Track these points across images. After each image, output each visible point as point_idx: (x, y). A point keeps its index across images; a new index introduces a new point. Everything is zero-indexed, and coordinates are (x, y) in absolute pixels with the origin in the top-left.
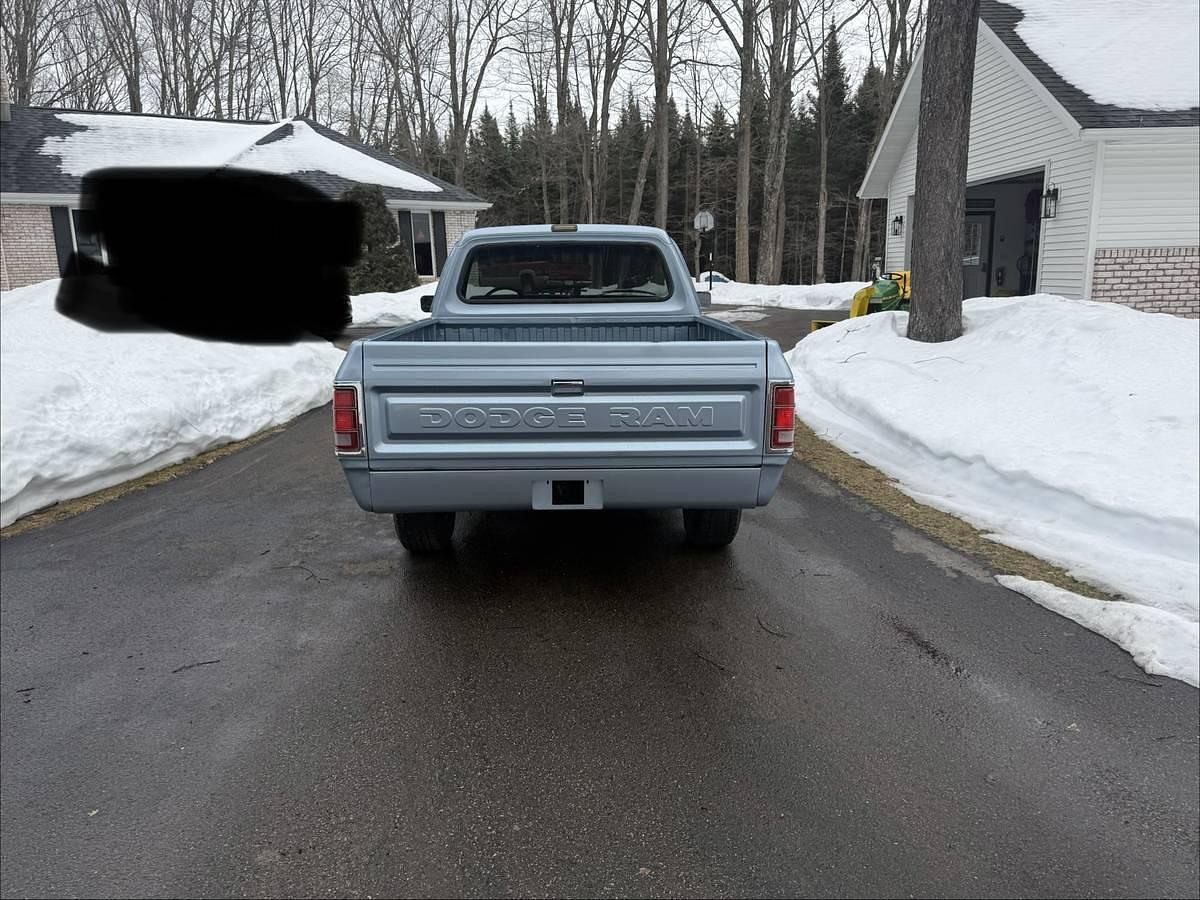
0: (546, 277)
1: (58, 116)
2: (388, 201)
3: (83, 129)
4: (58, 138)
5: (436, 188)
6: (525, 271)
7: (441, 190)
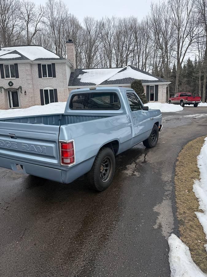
0: (187, 101)
1: (82, 70)
2: (142, 83)
3: (86, 72)
4: (81, 75)
5: (157, 79)
6: (181, 99)
7: (158, 80)
